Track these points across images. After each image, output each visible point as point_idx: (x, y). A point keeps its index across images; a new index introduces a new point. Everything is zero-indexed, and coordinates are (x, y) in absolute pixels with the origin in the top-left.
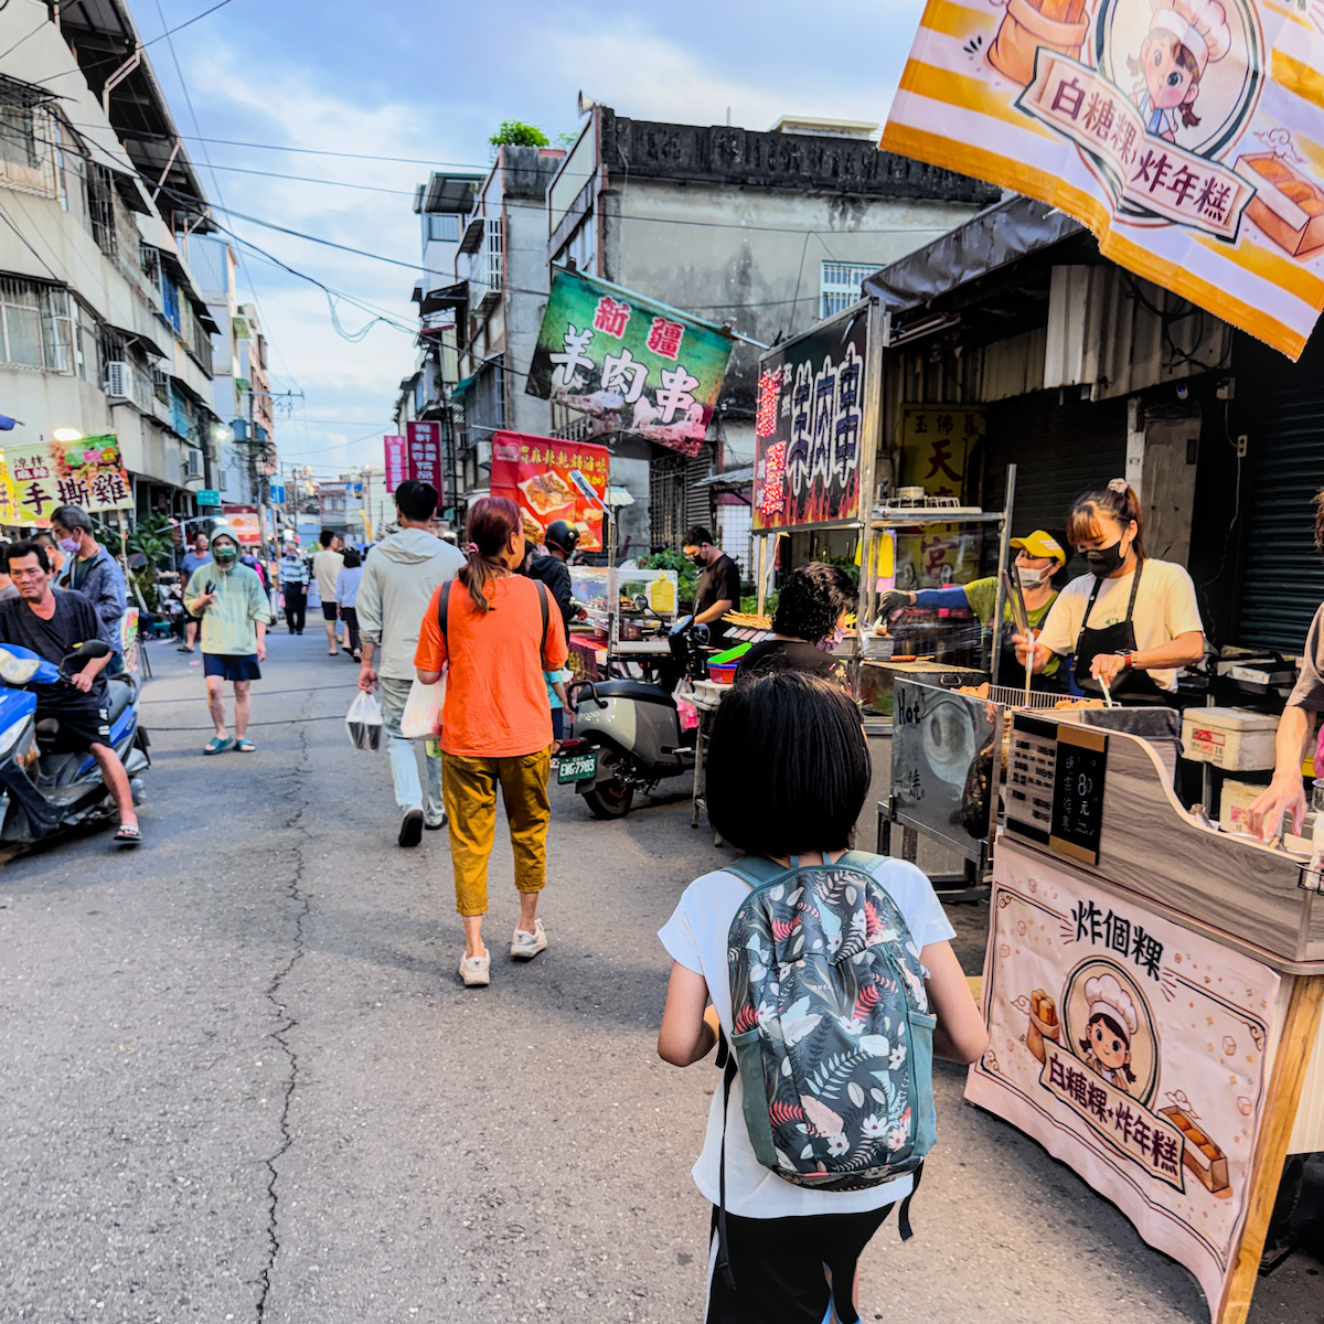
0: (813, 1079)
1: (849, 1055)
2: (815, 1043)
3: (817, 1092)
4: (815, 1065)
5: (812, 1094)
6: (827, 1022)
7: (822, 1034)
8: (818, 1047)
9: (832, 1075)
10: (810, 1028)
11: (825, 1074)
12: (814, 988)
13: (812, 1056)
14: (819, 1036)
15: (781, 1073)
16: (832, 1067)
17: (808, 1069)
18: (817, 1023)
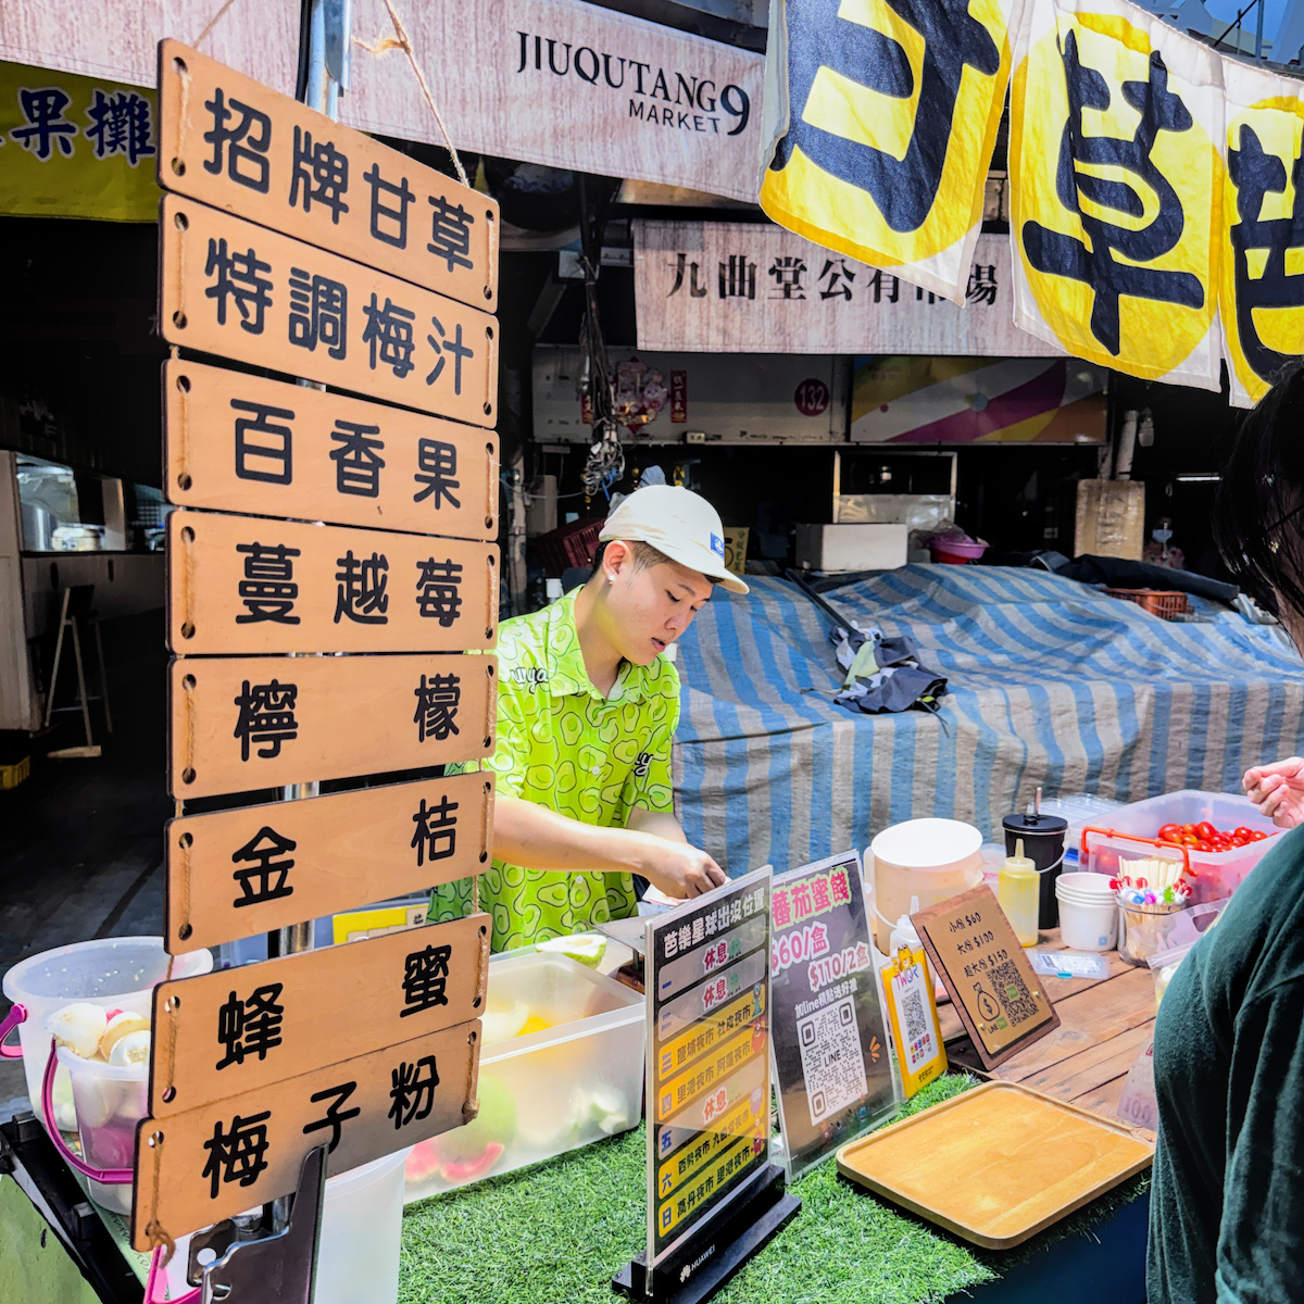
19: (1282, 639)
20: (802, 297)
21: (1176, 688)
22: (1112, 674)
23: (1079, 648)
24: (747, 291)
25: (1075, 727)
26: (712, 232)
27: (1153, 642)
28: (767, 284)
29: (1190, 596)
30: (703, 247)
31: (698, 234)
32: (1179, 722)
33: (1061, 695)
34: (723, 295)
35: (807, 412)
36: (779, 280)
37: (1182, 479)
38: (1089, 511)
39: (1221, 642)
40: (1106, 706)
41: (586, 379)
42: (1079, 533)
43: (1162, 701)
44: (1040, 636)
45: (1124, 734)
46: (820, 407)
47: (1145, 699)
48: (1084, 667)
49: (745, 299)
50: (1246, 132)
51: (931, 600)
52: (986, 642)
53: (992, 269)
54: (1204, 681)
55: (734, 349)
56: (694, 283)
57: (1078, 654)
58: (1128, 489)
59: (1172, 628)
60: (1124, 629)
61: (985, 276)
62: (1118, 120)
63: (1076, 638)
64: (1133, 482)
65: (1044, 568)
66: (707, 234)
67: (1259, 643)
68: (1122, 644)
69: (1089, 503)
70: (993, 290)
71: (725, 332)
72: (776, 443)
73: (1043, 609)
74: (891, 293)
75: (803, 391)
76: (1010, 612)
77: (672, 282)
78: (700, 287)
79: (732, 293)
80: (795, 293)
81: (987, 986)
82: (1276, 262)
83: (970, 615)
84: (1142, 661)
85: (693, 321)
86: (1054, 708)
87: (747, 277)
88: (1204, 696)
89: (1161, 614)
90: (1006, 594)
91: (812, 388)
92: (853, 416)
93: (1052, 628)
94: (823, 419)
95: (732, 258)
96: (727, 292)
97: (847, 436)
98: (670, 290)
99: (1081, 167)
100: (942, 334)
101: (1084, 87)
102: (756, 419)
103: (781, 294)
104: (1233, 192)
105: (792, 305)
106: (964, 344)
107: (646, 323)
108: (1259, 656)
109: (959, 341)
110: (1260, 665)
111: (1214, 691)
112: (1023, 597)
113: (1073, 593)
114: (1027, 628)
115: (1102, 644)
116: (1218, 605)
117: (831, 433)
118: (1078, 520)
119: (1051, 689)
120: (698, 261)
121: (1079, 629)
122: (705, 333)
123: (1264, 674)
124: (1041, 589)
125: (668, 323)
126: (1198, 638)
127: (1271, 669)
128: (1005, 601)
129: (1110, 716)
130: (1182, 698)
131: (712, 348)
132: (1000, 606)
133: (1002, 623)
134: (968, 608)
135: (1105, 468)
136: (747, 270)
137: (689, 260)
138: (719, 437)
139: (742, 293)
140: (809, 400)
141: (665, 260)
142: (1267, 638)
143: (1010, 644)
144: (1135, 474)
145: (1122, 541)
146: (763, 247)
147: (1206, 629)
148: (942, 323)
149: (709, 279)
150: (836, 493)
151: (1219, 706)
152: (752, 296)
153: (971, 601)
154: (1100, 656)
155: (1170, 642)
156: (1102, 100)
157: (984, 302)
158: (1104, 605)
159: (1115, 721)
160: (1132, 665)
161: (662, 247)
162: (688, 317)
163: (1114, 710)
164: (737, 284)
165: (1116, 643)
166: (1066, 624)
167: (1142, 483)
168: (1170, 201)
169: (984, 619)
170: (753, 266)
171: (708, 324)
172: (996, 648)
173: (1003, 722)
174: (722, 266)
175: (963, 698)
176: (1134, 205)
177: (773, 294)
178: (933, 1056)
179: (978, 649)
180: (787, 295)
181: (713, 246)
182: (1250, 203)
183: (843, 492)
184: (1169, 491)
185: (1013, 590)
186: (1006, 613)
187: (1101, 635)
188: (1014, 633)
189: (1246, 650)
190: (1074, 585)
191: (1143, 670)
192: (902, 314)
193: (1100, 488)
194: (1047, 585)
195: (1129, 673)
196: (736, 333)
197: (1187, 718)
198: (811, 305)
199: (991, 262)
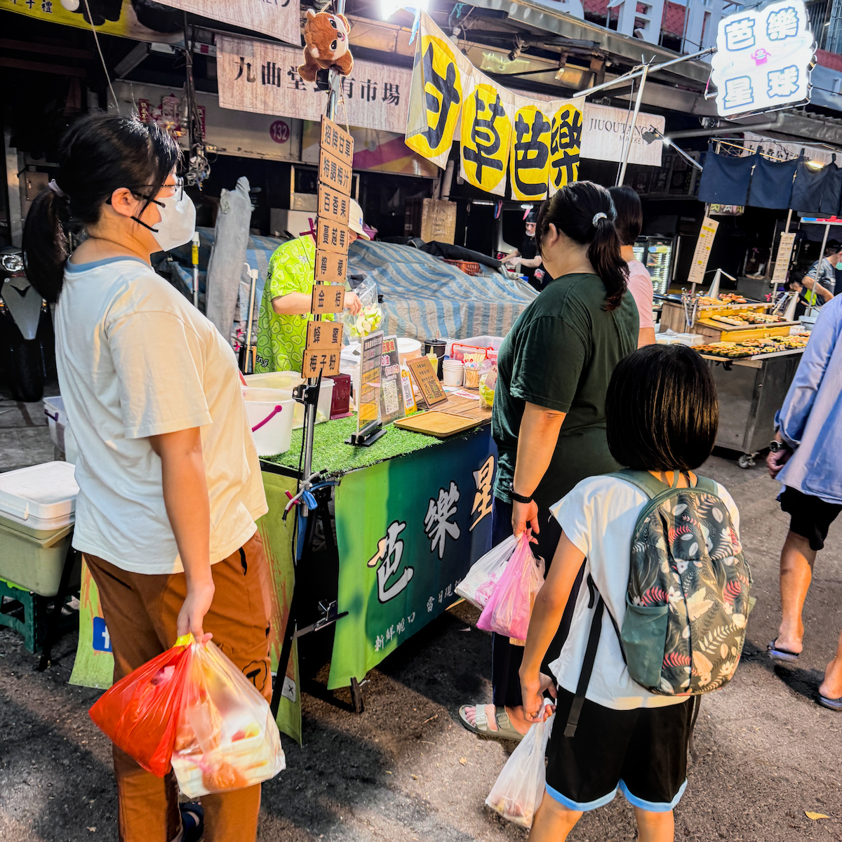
0: (703, 642)
1: (727, 627)
2: (708, 619)
3: (703, 649)
4: (705, 633)
5: (699, 649)
6: (717, 606)
7: (713, 613)
8: (709, 622)
9: (715, 639)
10: (705, 609)
11: (711, 638)
12: (708, 582)
13: (705, 627)
14: (710, 615)
15: (681, 635)
16: (715, 634)
17: (701, 635)
18: (710, 606)
19: (518, 286)
20: (304, 89)
21: (476, 304)
22: (449, 298)
23: (435, 286)
24: (276, 82)
25: (436, 320)
26: (258, 47)
27: (466, 284)
28: (286, 80)
29: (481, 265)
30: (253, 55)
31: (250, 48)
32: (477, 320)
33: (430, 305)
34: (264, 83)
35: (276, 140)
36: (293, 79)
37: (475, 203)
38: (429, 217)
39: (494, 287)
40: (448, 311)
41: (185, 119)
42: (423, 228)
43: (471, 309)
44: (417, 280)
45: (455, 324)
46: (284, 138)
47: (464, 308)
48: (438, 294)
49: (275, 86)
50: (520, 116)
51: (364, 258)
52: (391, 280)
53: (397, 87)
54: (487, 302)
55: (270, 113)
56: (249, 75)
57: (434, 288)
58: (448, 205)
59: (473, 279)
60: (454, 278)
61: (394, 90)
62: (487, 115)
63: (433, 281)
64: (450, 202)
65: (414, 246)
66: (255, 48)
67: (509, 288)
68: (453, 285)
69: (428, 212)
70: (398, 98)
71: (265, 103)
72: (258, 157)
73: (417, 266)
74: (349, 93)
75: (275, 127)
76: (402, 266)
77: (236, 72)
78: (252, 77)
79: (269, 82)
80: (301, 87)
81: (428, 385)
82: (525, 154)
83: (384, 267)
84: (461, 293)
85: (248, 94)
86: (428, 311)
87: (276, 75)
88: (487, 308)
89: (468, 273)
90: (399, 259)
91: (280, 126)
92: (304, 146)
93: (422, 277)
94: (287, 145)
95: (269, 63)
96: (266, 81)
97: (300, 159)
98: (236, 76)
99: (477, 128)
100: (373, 118)
101: (480, 105)
102: (247, 141)
103: (294, 86)
104: (515, 133)
105: (299, 92)
106: (384, 124)
107: (224, 92)
108: (509, 294)
109: (381, 123)
110: (509, 297)
111: (491, 307)
112: (407, 260)
113: (429, 260)
114: (411, 276)
115: (444, 284)
116: (492, 270)
117: (291, 154)
118: (423, 221)
119: (426, 302)
120: (251, 62)
121: (434, 277)
122: (254, 102)
123: (511, 301)
124: (414, 257)
125: (235, 94)
126: (484, 284)
127: (514, 299)
128: (399, 262)
129: (450, 316)
130: (479, 309)
131: (258, 111)
132: (398, 264)
133: (399, 272)
134: (383, 264)
135: (436, 192)
136: (276, 71)
137: (246, 61)
138: (224, 150)
139: (274, 83)
140: (278, 133)
141: (233, 60)
142: (513, 285)
143: (403, 283)
144: (451, 199)
145: (444, 235)
146: (284, 60)
147: (488, 280)
148: (373, 112)
149: (257, 73)
150: (292, 191)
151: (493, 313)
152: (279, 85)
153: (384, 261)
154: (444, 289)
155: (473, 286)
156: (483, 109)
157: (393, 104)
158: (444, 267)
159: (452, 318)
160: (457, 295)
161: (232, 52)
162: (245, 92)
163: (451, 313)
164: (271, 78)
165: (450, 285)
166: (428, 275)
167: (455, 203)
168: (497, 138)
169: (391, 269)
170: (279, 69)
171: (256, 98)
172: (397, 284)
173: (407, 316)
174: (263, 67)
175: (391, 304)
176: (488, 139)
177: (290, 86)
178: (413, 405)
179: (389, 284)
180: (297, 87)
181: (258, 55)
182: (519, 137)
183: (296, 190)
184: (468, 209)
185: (402, 256)
186: (401, 267)
187: (444, 280)
188: (404, 277)
189: (504, 291)
190: (429, 256)
191: (462, 297)
192: (354, 105)
193: (434, 204)
194: (417, 255)
195: (456, 298)
196: (271, 104)
197: (481, 318)
198: (309, 94)
199: (397, 83)
